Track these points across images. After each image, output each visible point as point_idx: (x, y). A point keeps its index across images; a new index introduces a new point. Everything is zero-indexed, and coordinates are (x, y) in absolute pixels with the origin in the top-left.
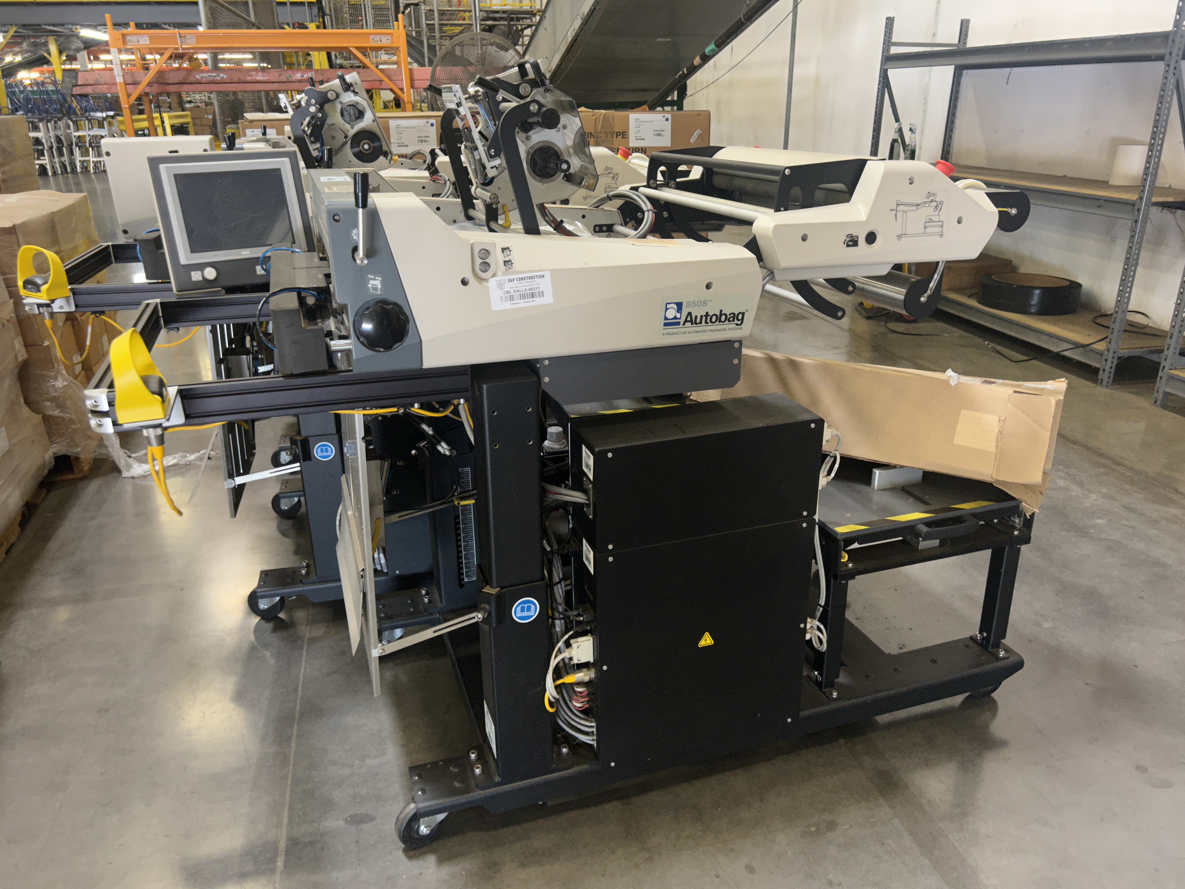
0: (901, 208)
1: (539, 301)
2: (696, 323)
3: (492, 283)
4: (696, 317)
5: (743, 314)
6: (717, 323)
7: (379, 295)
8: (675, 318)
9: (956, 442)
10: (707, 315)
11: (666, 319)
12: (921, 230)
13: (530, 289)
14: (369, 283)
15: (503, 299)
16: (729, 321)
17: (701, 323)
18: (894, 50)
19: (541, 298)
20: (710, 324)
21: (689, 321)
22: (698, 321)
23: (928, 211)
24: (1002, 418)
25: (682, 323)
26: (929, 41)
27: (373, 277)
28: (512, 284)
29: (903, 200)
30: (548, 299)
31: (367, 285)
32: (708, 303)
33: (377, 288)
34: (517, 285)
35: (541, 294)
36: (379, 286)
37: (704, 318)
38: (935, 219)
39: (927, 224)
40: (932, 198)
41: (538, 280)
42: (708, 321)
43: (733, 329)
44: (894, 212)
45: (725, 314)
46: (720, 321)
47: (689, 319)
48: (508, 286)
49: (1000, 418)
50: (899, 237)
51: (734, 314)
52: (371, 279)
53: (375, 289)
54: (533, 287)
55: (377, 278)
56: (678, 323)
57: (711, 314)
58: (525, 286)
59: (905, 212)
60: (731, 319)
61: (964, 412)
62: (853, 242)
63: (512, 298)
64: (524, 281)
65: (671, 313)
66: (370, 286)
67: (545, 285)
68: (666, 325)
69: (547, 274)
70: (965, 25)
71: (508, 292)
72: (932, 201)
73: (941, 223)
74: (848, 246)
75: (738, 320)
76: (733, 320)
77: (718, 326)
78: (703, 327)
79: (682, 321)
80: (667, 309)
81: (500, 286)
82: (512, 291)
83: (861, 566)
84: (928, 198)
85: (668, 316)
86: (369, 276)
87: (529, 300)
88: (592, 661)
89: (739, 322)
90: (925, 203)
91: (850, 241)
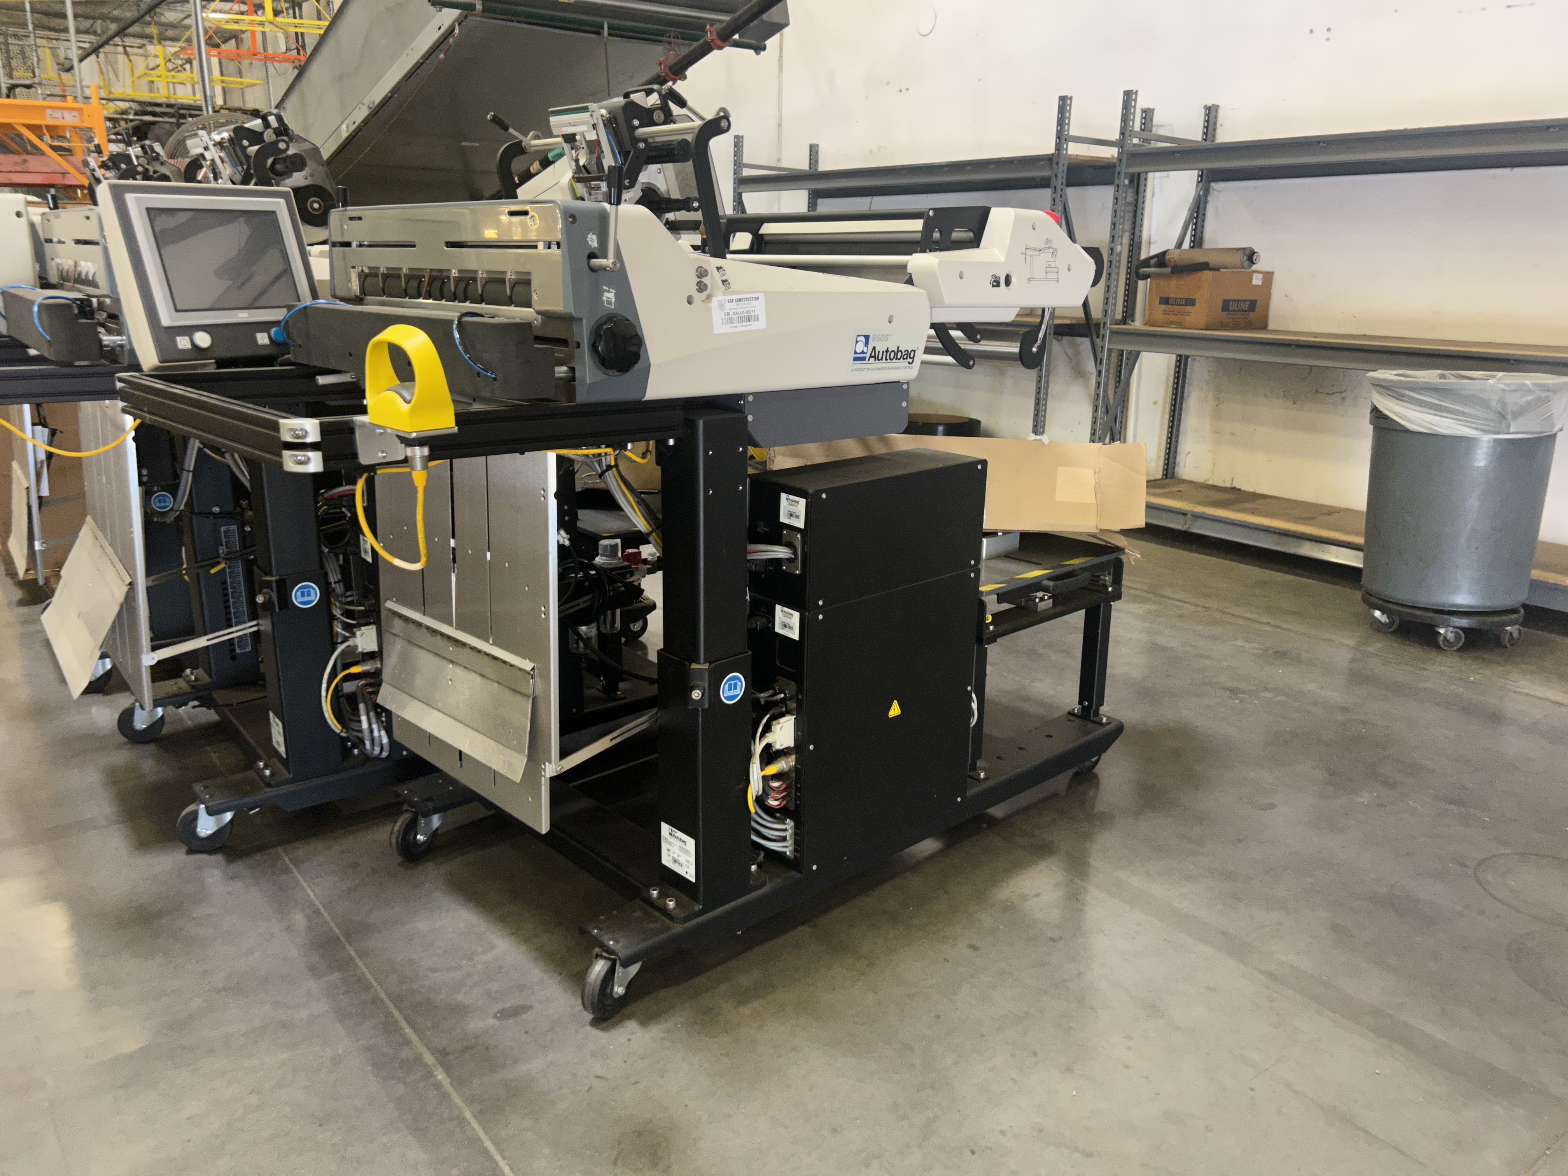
0: (1029, 252)
1: (755, 326)
2: (879, 360)
3: (715, 302)
4: (879, 352)
5: (914, 351)
6: (894, 360)
7: (612, 309)
8: (863, 352)
9: (1057, 499)
10: (887, 351)
11: (856, 353)
12: (1043, 275)
13: (747, 312)
14: (603, 296)
15: (724, 321)
16: (904, 359)
17: (882, 359)
18: (746, 172)
19: (756, 322)
20: (889, 361)
21: (873, 357)
22: (880, 358)
23: (1047, 256)
24: (1097, 470)
25: (867, 359)
26: (774, 164)
27: (607, 289)
28: (731, 305)
29: (1031, 245)
30: (761, 324)
31: (601, 298)
32: (889, 337)
33: (611, 302)
34: (736, 307)
35: (756, 318)
36: (613, 300)
37: (885, 354)
38: (1053, 265)
39: (1048, 269)
40: (1049, 245)
41: (753, 303)
42: (888, 358)
43: (904, 368)
44: (1024, 256)
45: (901, 351)
46: (897, 359)
47: (873, 354)
48: (728, 307)
49: (1094, 470)
50: (1029, 280)
51: (908, 351)
52: (606, 291)
53: (609, 303)
54: (749, 309)
55: (611, 290)
56: (864, 359)
57: (890, 350)
58: (742, 308)
59: (1031, 256)
60: (905, 357)
61: (1061, 470)
62: (996, 283)
63: (731, 321)
64: (741, 303)
65: (860, 347)
66: (604, 298)
67: (759, 308)
68: (855, 359)
69: (761, 296)
70: (814, 150)
71: (728, 314)
72: (1049, 248)
73: (1056, 269)
74: (993, 286)
75: (910, 358)
76: (907, 358)
77: (895, 364)
78: (883, 364)
79: (868, 356)
80: (857, 342)
81: (721, 306)
82: (731, 312)
83: (1000, 629)
84: (1047, 244)
85: (859, 351)
86: (604, 287)
87: (746, 324)
88: (792, 745)
89: (911, 361)
90: (1045, 248)
91: (994, 281)
